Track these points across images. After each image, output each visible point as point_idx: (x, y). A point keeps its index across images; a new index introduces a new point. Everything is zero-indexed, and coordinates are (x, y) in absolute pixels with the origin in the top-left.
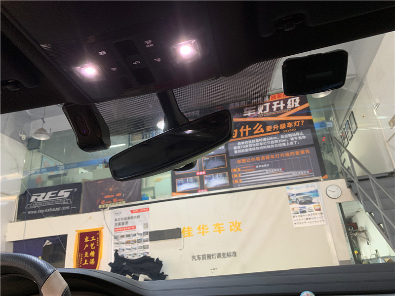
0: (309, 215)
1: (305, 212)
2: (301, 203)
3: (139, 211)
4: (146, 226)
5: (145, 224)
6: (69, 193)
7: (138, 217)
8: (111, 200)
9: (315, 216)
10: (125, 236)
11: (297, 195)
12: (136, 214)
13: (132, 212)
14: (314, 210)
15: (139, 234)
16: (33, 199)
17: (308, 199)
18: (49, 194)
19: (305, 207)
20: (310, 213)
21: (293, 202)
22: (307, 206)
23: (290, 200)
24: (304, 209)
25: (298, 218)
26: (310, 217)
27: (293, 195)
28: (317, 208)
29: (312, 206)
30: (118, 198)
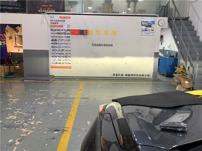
0: (148, 32)
2: (146, 26)
3: (65, 18)
4: (68, 26)
5: (68, 25)
8: (46, 8)
9: (151, 33)
10: (57, 30)
11: (146, 22)
12: (63, 19)
13: (60, 17)
14: (151, 30)
15: (65, 30)
17: (150, 25)
19: (147, 28)
20: (148, 31)
21: (143, 25)
22: (148, 28)
24: (147, 29)
25: (143, 33)
26: (148, 33)
27: (144, 22)
28: (152, 29)
29: (150, 28)
30: (50, 8)
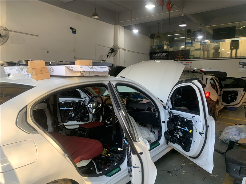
1: (244, 68)
2: (243, 65)
3: (189, 62)
4: (191, 67)
6: (165, 55)
7: (188, 64)
8: (179, 58)
11: (243, 62)
12: (188, 63)
13: (186, 62)
16: (154, 55)
18: (159, 54)
21: (240, 65)
22: (245, 66)
23: (240, 64)
25: (241, 69)
27: (241, 62)
30: (182, 57)
